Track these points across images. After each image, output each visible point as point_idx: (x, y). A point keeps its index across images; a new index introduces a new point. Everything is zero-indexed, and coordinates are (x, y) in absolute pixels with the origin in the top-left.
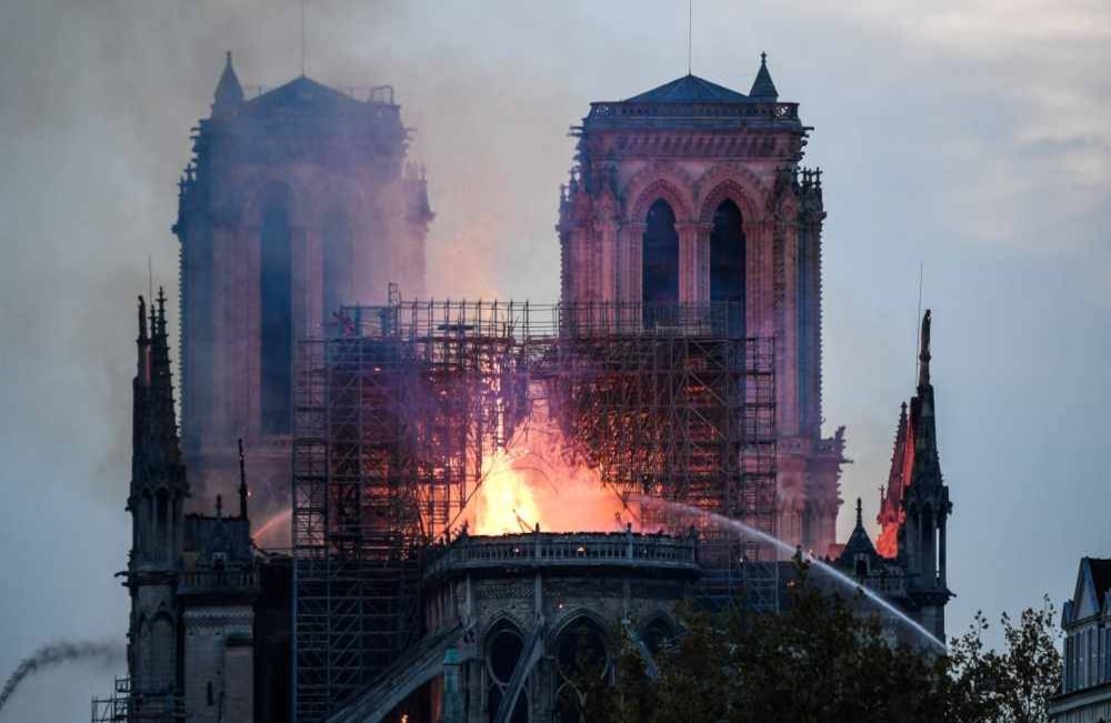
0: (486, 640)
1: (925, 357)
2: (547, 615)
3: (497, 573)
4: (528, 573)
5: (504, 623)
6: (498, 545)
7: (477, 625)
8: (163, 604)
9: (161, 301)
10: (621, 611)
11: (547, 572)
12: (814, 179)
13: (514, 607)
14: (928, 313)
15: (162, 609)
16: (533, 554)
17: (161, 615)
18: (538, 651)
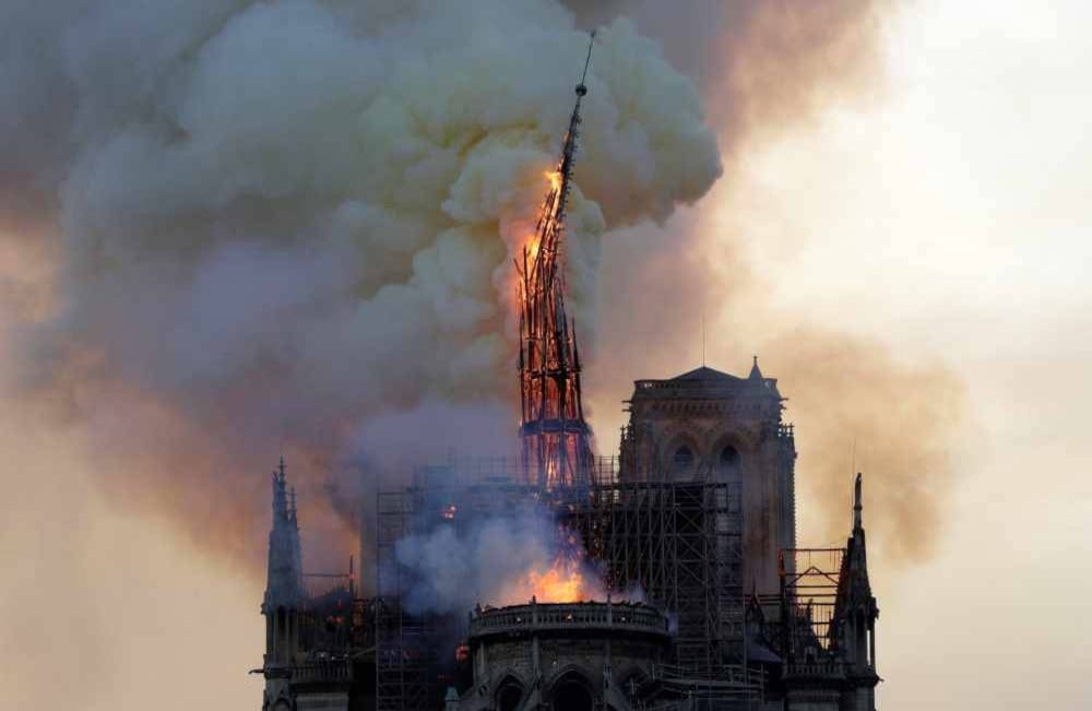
0: (496, 692)
1: (858, 508)
2: (542, 670)
3: (502, 638)
4: (527, 636)
5: (510, 678)
6: (504, 615)
7: (489, 682)
8: (282, 692)
9: (282, 467)
10: (603, 667)
11: (543, 635)
12: (789, 431)
13: (517, 665)
14: (859, 475)
15: (282, 696)
16: (531, 621)
17: (281, 700)
18: (534, 699)
